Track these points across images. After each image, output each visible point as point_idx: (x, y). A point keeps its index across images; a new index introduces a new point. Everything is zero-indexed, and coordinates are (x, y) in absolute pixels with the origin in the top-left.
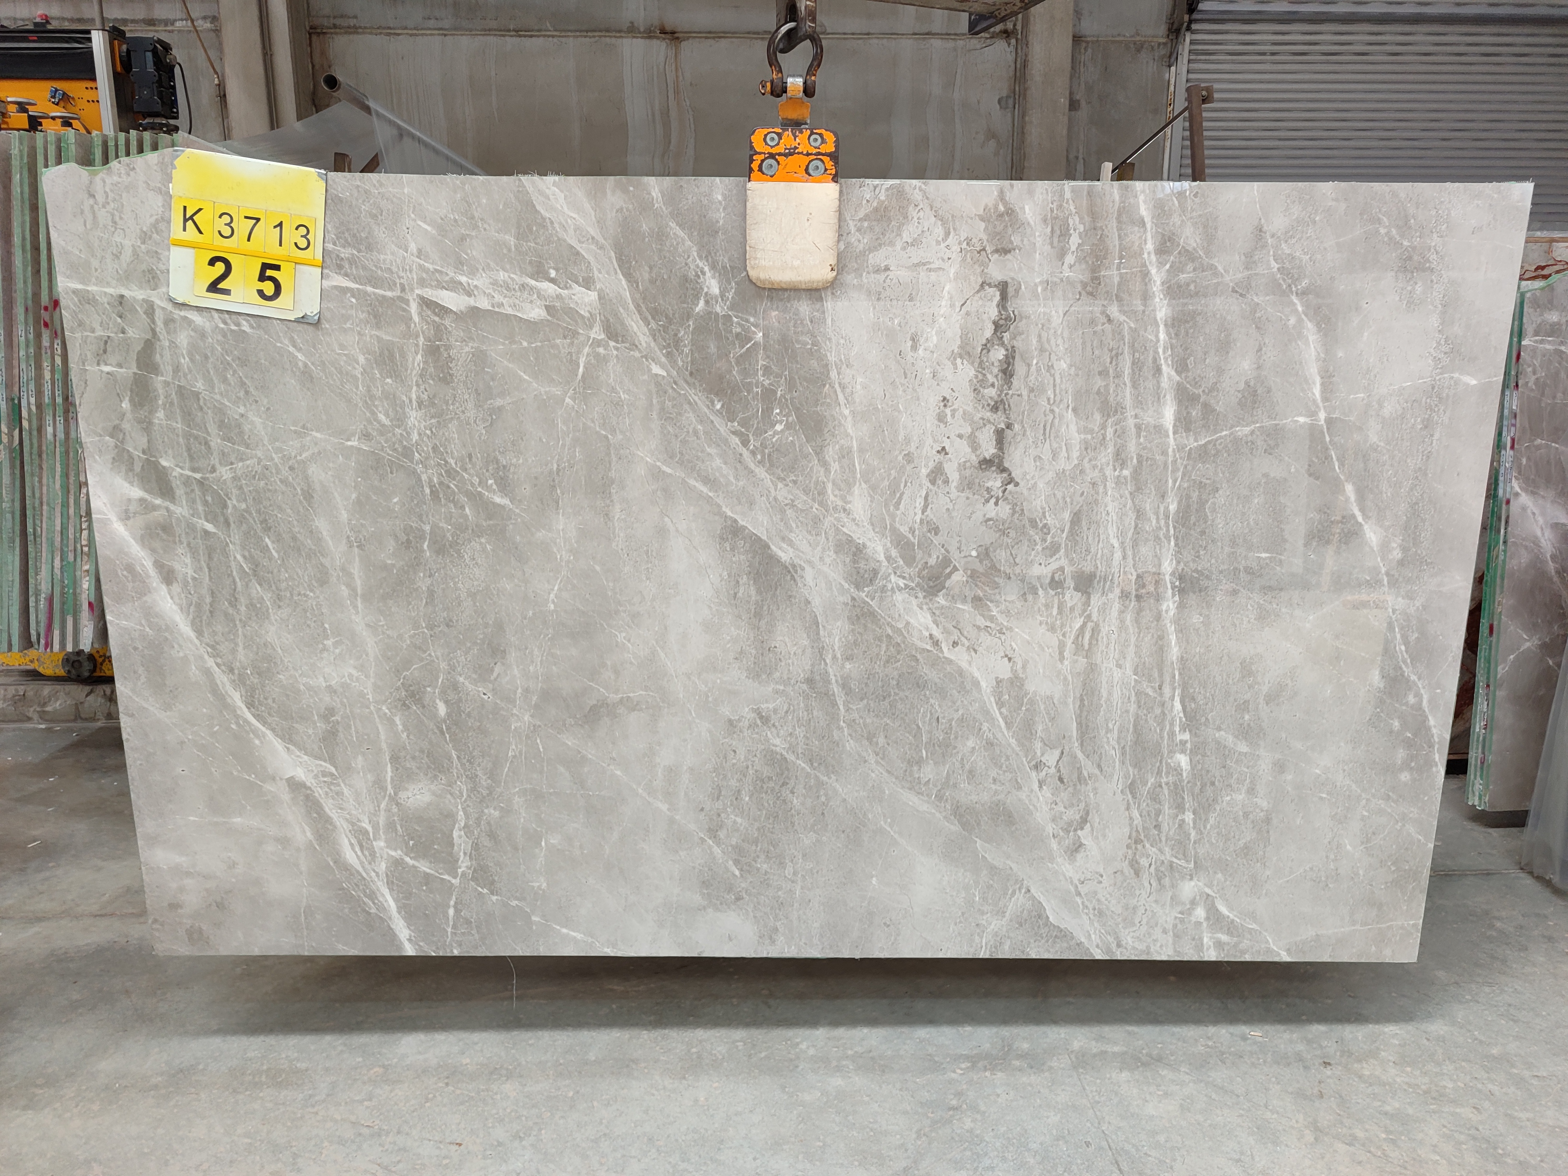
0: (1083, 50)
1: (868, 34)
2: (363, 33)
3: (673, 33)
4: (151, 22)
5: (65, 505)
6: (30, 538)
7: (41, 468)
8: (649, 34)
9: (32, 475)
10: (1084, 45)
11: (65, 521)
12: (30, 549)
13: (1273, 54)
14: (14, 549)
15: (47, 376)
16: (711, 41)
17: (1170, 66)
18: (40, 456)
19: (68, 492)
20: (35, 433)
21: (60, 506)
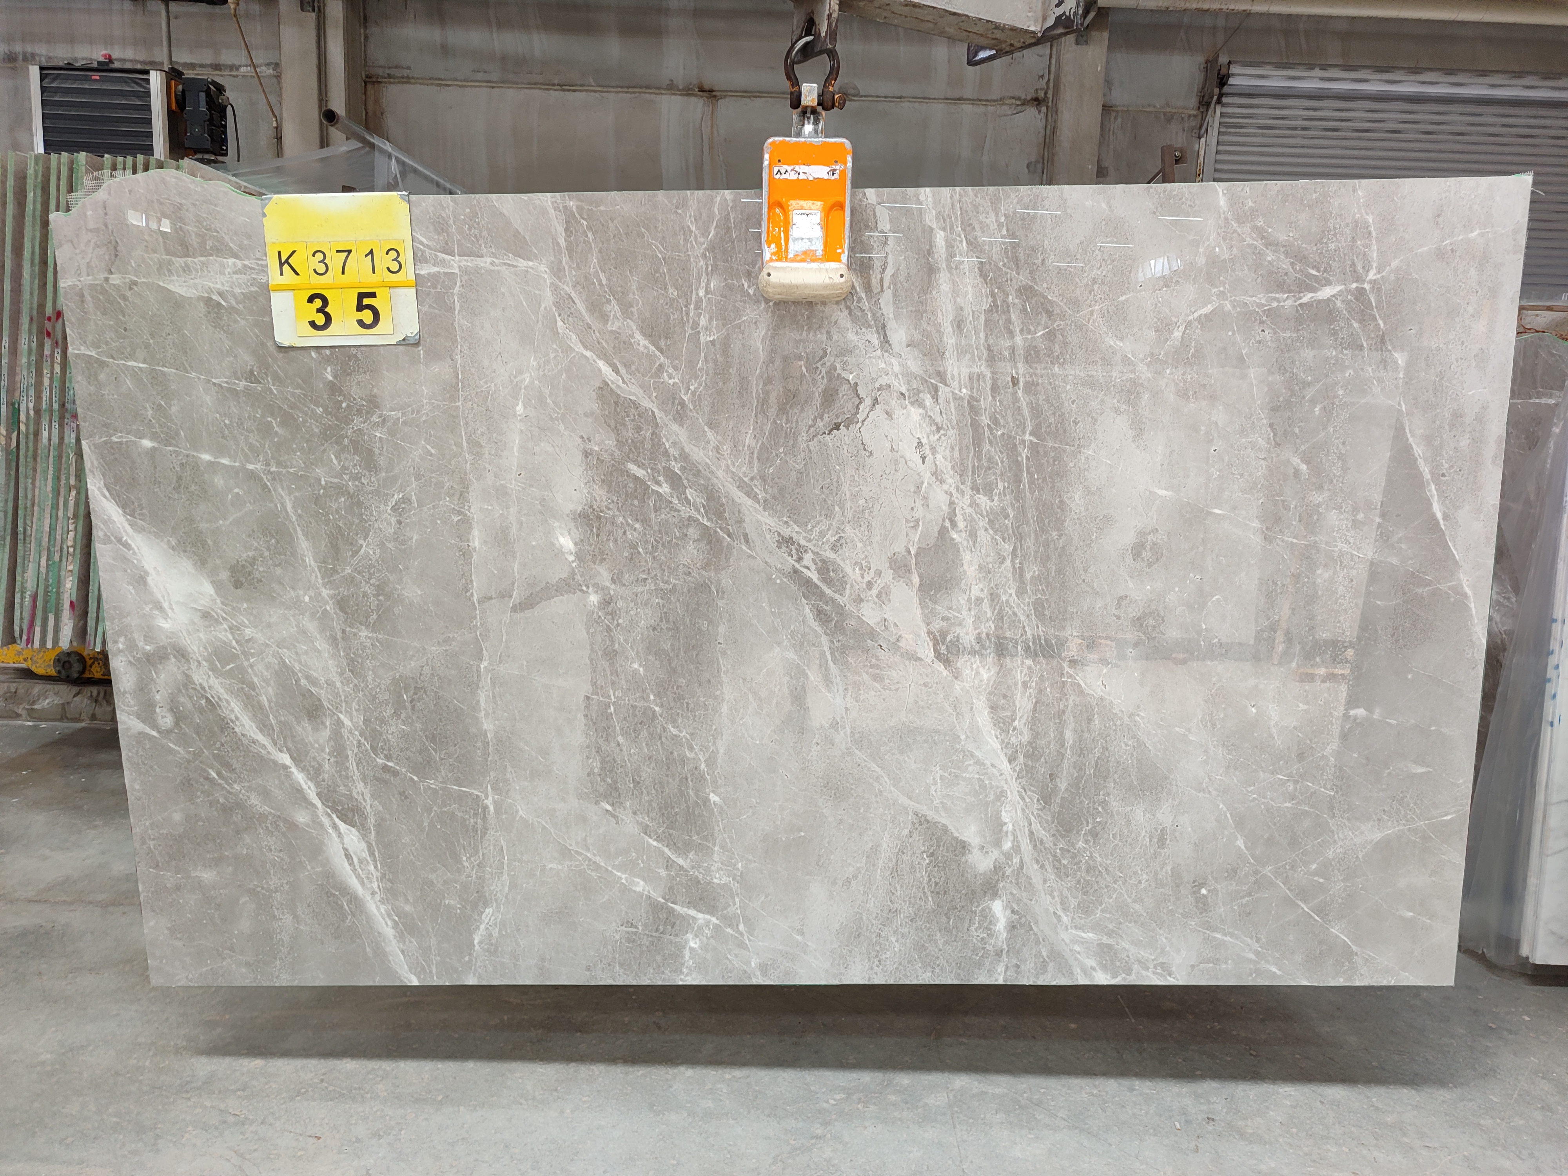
0: (1112, 119)
1: (900, 97)
2: (416, 83)
3: (711, 91)
4: (217, 67)
5: (55, 507)
6: (20, 536)
7: (35, 470)
8: (687, 92)
9: (26, 477)
10: (1114, 114)
11: (53, 523)
12: (19, 548)
13: (1303, 129)
14: (4, 546)
15: (46, 382)
16: (748, 100)
17: (1200, 138)
18: (35, 458)
19: (59, 494)
20: (31, 437)
21: (49, 507)
